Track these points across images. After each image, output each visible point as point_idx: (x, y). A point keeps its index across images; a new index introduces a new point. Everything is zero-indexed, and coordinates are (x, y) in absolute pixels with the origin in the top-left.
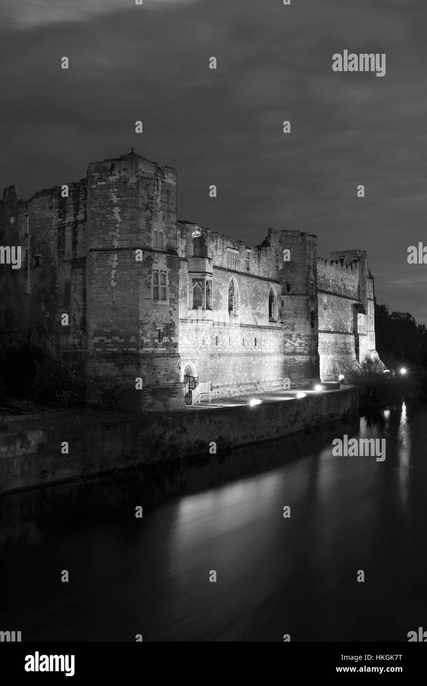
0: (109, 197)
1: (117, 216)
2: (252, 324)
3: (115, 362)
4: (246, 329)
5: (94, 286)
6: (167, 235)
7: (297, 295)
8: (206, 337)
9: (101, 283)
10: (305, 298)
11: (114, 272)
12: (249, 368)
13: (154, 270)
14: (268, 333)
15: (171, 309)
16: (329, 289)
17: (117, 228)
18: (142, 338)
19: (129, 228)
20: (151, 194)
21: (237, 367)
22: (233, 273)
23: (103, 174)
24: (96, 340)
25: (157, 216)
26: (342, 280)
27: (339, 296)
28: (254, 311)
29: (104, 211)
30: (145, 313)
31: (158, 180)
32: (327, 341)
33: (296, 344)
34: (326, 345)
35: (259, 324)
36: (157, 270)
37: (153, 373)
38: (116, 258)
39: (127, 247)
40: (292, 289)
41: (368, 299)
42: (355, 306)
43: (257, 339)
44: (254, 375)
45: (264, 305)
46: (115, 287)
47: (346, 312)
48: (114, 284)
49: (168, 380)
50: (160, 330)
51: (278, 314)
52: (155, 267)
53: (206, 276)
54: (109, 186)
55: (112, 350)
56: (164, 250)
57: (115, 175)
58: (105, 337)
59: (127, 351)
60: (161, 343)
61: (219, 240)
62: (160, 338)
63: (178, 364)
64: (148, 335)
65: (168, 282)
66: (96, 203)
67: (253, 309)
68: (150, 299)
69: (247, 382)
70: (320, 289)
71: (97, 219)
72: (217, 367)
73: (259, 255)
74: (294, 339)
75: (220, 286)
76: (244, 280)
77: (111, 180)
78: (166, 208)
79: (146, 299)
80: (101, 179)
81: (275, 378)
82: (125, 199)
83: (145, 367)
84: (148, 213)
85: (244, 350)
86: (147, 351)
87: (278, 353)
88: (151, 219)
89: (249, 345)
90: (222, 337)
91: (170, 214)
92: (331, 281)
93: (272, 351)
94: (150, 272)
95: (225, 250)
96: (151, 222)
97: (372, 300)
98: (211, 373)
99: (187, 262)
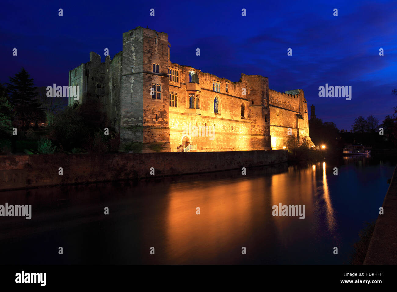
0: (130, 49)
1: (134, 57)
2: (230, 119)
3: (132, 131)
4: (226, 121)
5: (124, 93)
6: (161, 66)
7: (257, 106)
8: (198, 123)
9: (126, 92)
10: (261, 107)
11: (132, 85)
12: (228, 140)
13: (153, 84)
14: (241, 124)
15: (164, 104)
16: (280, 106)
17: (134, 63)
18: (145, 118)
19: (139, 62)
20: (151, 45)
21: (219, 139)
22: (217, 93)
23: (128, 37)
24: (124, 120)
25: (155, 57)
26: (289, 102)
27: (286, 110)
28: (231, 113)
29: (128, 56)
30: (147, 105)
31: (156, 39)
32: (279, 131)
33: (257, 130)
34: (279, 133)
35: (235, 119)
36: (155, 84)
37: (152, 137)
38: (133, 78)
39: (138, 72)
40: (255, 103)
41: (304, 112)
42: (297, 115)
43: (233, 127)
44: (231, 144)
45: (238, 110)
46: (133, 93)
47: (291, 118)
48: (132, 91)
49: (161, 140)
50: (156, 115)
51: (247, 116)
52: (153, 82)
53: (196, 92)
54: (131, 43)
55: (131, 125)
56: (160, 74)
57: (133, 37)
58: (128, 119)
59: (137, 125)
60: (158, 121)
61: (207, 76)
62: (157, 118)
63: (168, 132)
64: (149, 117)
65: (161, 90)
66: (125, 52)
67: (230, 112)
68: (150, 98)
69: (226, 147)
70: (275, 105)
71: (125, 60)
72: (206, 138)
73: (234, 86)
74: (256, 128)
75: (208, 99)
76: (225, 97)
77: (132, 40)
78: (161, 53)
79: (147, 98)
80: (127, 40)
81: (245, 147)
82: (137, 48)
83: (146, 133)
84: (150, 55)
85: (225, 131)
86: (148, 125)
87: (247, 134)
88: (151, 58)
89: (227, 129)
90: (209, 124)
91: (163, 56)
92: (281, 102)
93: (243, 133)
94: (150, 85)
95: (211, 82)
96: (151, 59)
97: (307, 113)
98: (202, 141)
99: (186, 85)
